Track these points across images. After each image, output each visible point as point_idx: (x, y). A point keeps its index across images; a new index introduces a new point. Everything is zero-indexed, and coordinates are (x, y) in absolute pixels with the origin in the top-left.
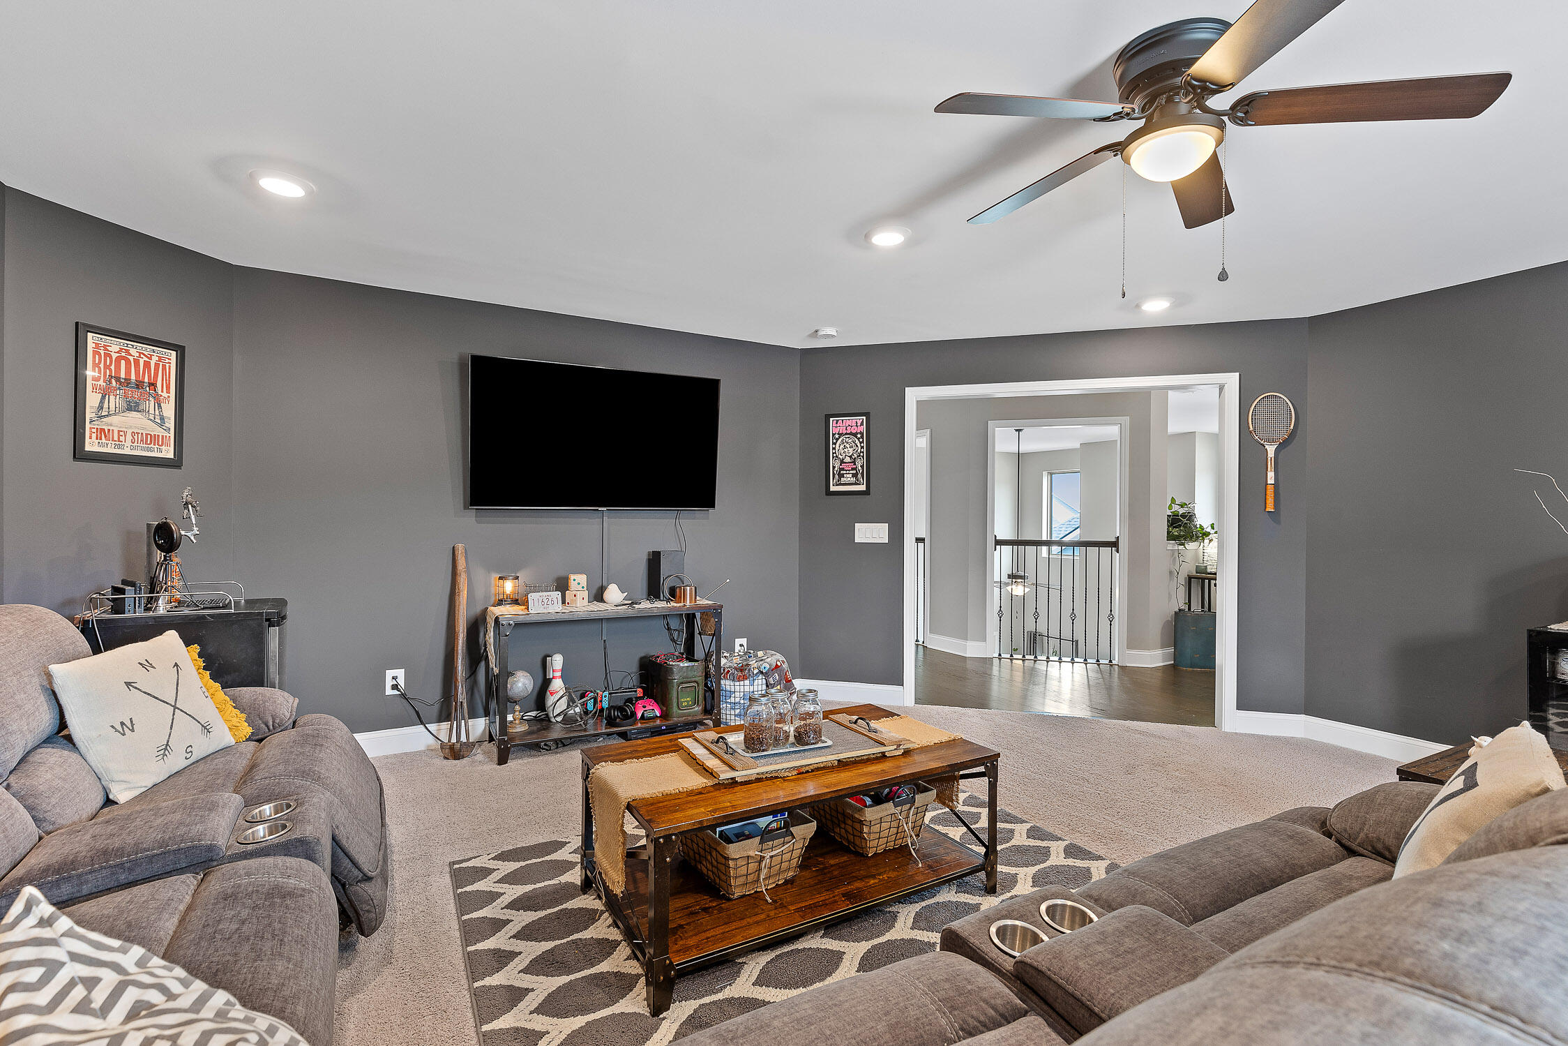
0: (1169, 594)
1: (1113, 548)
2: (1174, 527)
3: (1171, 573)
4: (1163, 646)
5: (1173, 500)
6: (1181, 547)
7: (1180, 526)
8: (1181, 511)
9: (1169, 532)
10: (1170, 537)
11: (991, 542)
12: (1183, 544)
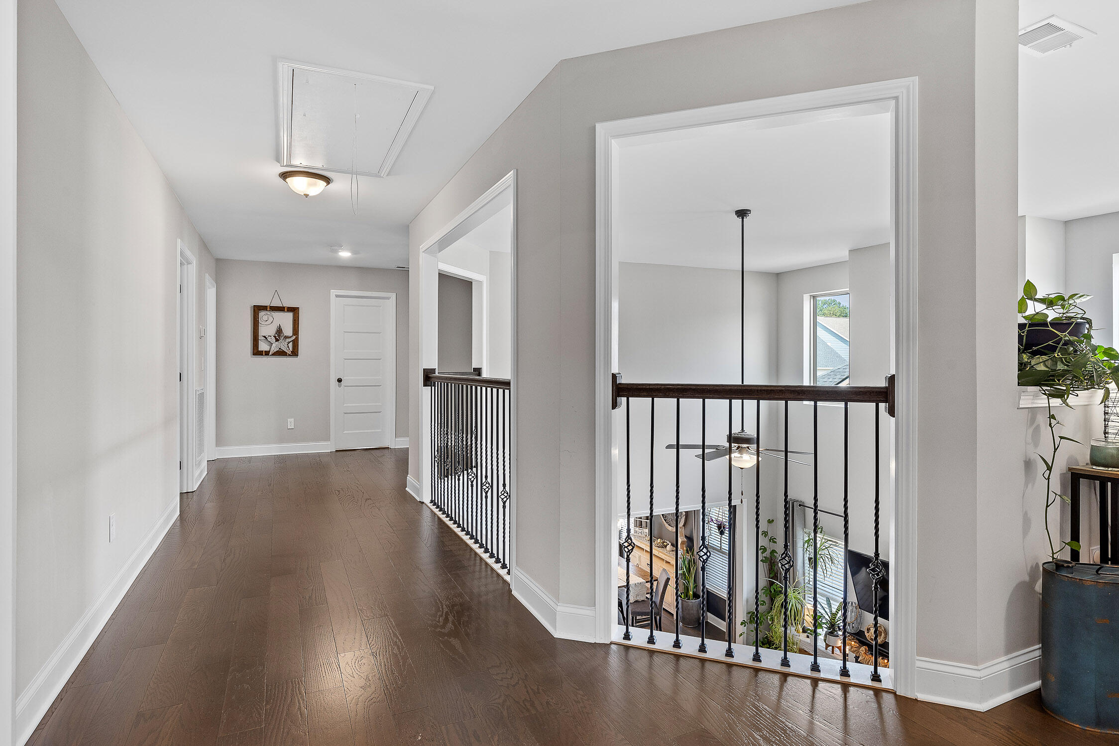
0: (1026, 514)
1: (882, 406)
2: (1034, 354)
3: (1028, 464)
4: (1010, 648)
5: (1030, 290)
6: (1056, 402)
7: (1053, 349)
8: (1052, 315)
9: (1022, 366)
10: (1027, 377)
11: (604, 391)
12: (1060, 395)
